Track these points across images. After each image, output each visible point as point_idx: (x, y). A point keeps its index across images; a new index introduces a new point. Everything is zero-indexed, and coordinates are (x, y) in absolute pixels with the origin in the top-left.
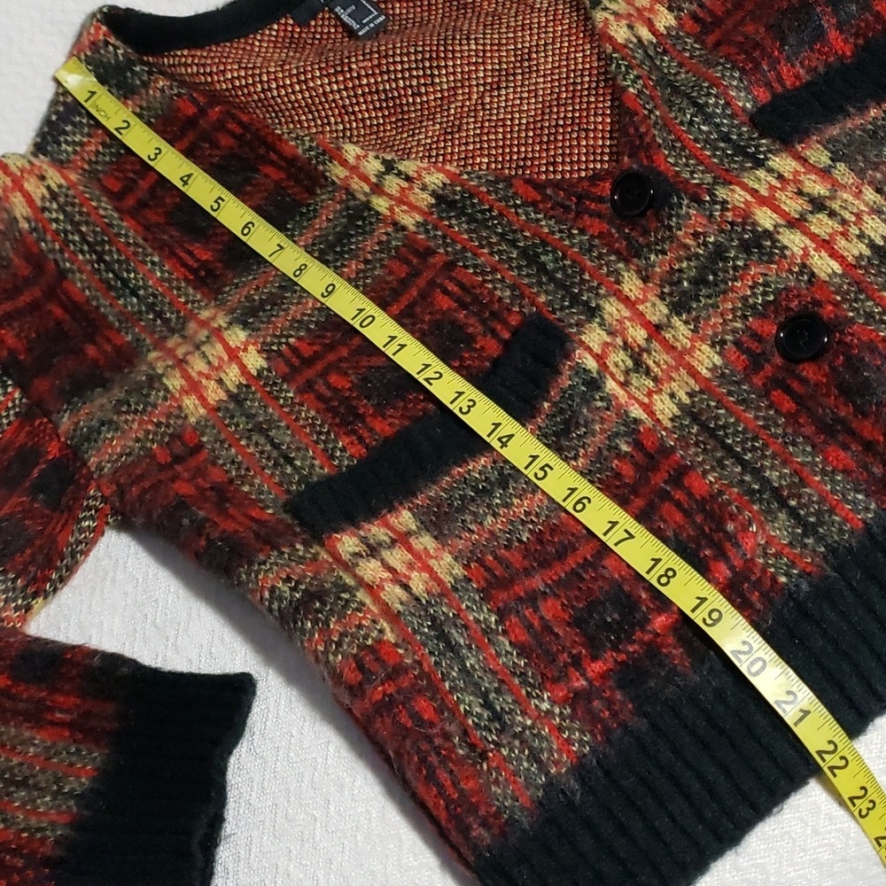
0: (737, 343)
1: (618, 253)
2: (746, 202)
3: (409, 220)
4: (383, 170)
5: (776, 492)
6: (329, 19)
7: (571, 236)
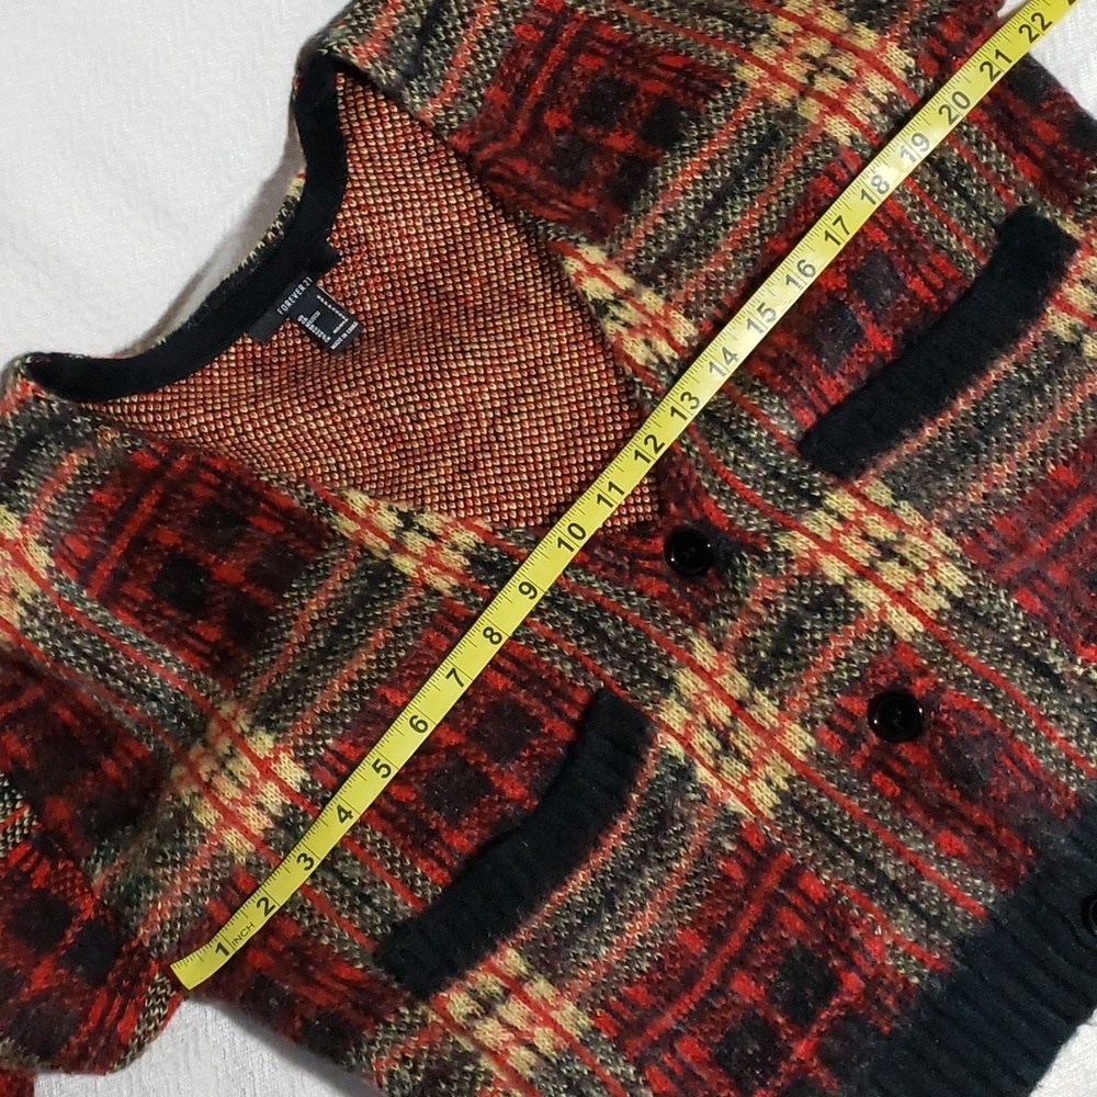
0: (828, 722)
1: (681, 615)
2: (810, 551)
3: (443, 584)
4: (402, 525)
5: (894, 885)
6: (293, 329)
7: (629, 599)
